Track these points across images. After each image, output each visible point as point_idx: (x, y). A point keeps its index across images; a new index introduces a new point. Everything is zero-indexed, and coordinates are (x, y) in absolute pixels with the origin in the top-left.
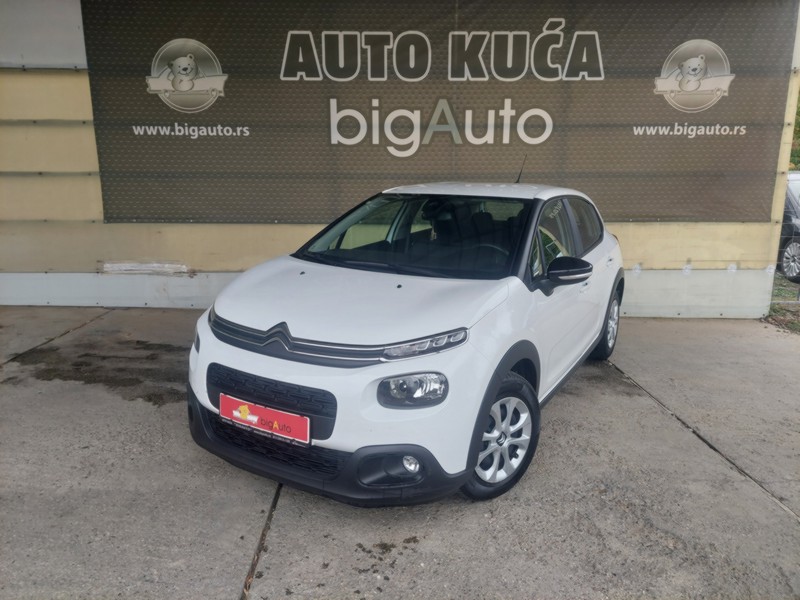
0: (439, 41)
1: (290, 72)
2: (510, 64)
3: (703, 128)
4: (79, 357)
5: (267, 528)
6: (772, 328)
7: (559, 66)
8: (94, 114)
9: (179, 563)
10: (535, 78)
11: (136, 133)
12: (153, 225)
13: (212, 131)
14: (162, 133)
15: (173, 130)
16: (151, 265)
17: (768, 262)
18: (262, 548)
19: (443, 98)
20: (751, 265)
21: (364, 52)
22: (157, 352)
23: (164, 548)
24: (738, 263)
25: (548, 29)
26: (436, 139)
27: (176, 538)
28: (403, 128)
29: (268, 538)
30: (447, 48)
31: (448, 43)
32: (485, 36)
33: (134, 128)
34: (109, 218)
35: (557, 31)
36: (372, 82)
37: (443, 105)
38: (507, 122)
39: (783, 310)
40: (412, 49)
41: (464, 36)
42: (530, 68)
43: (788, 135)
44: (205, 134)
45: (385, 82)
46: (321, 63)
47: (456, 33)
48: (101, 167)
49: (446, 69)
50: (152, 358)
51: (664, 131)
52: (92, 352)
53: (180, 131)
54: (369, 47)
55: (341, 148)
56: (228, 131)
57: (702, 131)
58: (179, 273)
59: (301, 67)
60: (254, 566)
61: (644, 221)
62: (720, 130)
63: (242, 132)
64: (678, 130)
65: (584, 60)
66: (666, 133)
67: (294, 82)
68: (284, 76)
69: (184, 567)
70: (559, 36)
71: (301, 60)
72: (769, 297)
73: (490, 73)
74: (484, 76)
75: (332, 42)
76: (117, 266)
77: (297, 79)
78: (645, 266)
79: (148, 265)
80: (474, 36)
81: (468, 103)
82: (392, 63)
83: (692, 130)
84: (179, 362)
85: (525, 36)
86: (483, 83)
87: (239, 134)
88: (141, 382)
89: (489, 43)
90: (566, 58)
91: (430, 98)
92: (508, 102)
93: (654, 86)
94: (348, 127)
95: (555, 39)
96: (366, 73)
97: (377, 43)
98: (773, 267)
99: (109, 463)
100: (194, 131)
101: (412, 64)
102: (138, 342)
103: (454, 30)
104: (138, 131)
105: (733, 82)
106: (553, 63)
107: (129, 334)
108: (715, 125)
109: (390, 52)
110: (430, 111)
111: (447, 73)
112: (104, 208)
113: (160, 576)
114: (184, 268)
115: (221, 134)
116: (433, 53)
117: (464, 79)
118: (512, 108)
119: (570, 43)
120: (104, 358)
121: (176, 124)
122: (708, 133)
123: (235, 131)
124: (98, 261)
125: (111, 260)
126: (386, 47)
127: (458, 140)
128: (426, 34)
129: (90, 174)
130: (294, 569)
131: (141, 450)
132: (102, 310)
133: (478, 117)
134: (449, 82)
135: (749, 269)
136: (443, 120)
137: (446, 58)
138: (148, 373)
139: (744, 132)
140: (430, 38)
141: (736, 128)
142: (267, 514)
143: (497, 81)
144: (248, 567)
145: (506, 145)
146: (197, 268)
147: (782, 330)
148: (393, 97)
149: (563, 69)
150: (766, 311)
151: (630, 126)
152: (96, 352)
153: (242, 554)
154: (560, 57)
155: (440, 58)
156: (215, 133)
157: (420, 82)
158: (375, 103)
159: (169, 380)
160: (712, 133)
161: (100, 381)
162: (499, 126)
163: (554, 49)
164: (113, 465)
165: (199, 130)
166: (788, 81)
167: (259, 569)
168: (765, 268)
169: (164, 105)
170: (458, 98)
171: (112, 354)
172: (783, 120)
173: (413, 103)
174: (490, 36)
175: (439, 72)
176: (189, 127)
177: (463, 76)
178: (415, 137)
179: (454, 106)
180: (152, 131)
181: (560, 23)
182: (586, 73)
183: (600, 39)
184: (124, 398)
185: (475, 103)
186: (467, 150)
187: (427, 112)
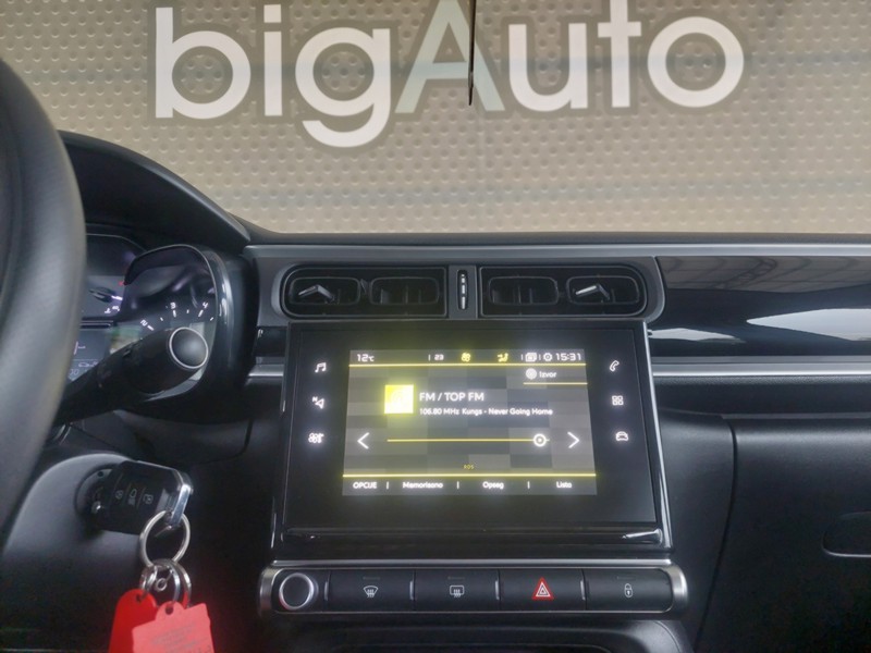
26: (434, 100)
28: (345, 73)
55: (182, 127)
81: (515, 7)
94: (202, 75)
110: (415, 29)
133: (543, 43)
136: (447, 52)
162: (599, 63)
173: (371, 11)
179: (479, 16)
185: (533, 8)
186: (517, 128)
187: (407, 34)
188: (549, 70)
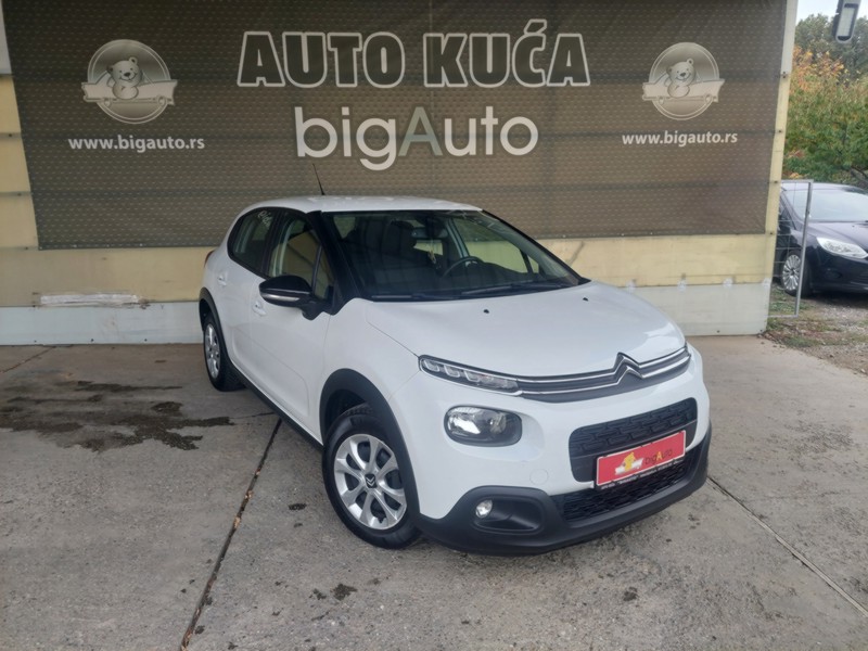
0: (413, 44)
1: (248, 77)
2: (490, 69)
3: (694, 136)
4: (9, 402)
5: (214, 578)
6: (769, 344)
7: (542, 71)
8: (22, 126)
9: (110, 623)
10: (518, 84)
11: (73, 147)
12: (96, 250)
13: (162, 144)
14: (104, 147)
15: (116, 143)
16: (96, 296)
17: (764, 275)
18: (206, 601)
19: (420, 105)
20: (747, 279)
21: (330, 55)
22: (102, 393)
23: (93, 608)
24: (734, 277)
25: (529, 31)
26: (414, 151)
27: (107, 596)
28: (377, 138)
29: (212, 590)
30: (422, 52)
31: (422, 46)
32: (462, 38)
33: (70, 141)
34: (45, 243)
35: (539, 33)
36: (340, 89)
37: (420, 113)
38: (489, 131)
39: (781, 325)
40: (384, 52)
41: (439, 39)
42: (511, 73)
43: (779, 143)
44: (154, 147)
45: (355, 89)
46: (283, 67)
47: (431, 35)
48: (32, 187)
49: (422, 74)
50: (95, 400)
51: (654, 139)
52: (24, 395)
53: (123, 144)
54: (335, 50)
55: (310, 161)
56: (180, 144)
57: (693, 139)
58: (129, 305)
59: (261, 72)
60: (194, 620)
61: (636, 236)
62: (711, 138)
63: (196, 144)
64: (669, 139)
65: (569, 64)
66: (656, 142)
67: (253, 88)
68: (242, 82)
69: (114, 627)
70: (541, 38)
71: (260, 63)
72: (766, 312)
73: (469, 78)
74: (463, 82)
75: (294, 44)
76: (56, 299)
77: (257, 85)
78: (639, 283)
79: (92, 296)
80: (450, 39)
81: (447, 111)
82: (362, 68)
83: (683, 138)
84: (126, 403)
85: (505, 38)
86: (462, 89)
87: (192, 147)
88: (80, 427)
89: (467, 45)
90: (549, 62)
91: (406, 106)
92: (489, 110)
93: (642, 92)
94: (317, 138)
95: (537, 42)
96: (334, 78)
97: (345, 45)
98: (768, 281)
99: (36, 517)
100: (140, 144)
101: (384, 69)
102: (80, 383)
103: (429, 31)
104: (75, 144)
105: (722, 87)
106: (536, 67)
107: (70, 374)
108: (706, 133)
109: (360, 55)
110: (406, 119)
111: (423, 79)
112: (39, 233)
113: (85, 639)
114: (135, 299)
115: (171, 147)
116: (407, 57)
117: (442, 85)
118: (494, 117)
119: (553, 46)
120: (38, 402)
121: (119, 136)
122: (699, 141)
123: (188, 143)
124: (34, 294)
125: (51, 292)
126: (355, 50)
127: (438, 151)
128: (398, 35)
129: (19, 194)
130: (240, 621)
131: (74, 501)
132: (40, 348)
133: (458, 127)
134: (425, 89)
135: (745, 283)
136: (420, 130)
137: (422, 63)
138: (90, 417)
139: (736, 140)
140: (403, 41)
141: (727, 136)
142: (214, 564)
143: (477, 88)
144: (187, 622)
145: (489, 156)
146: (149, 298)
147: (778, 345)
148: (364, 105)
149: (547, 73)
150: (763, 326)
151: (619, 135)
152: (30, 395)
153: (181, 609)
154: (542, 60)
155: (414, 62)
156: (165, 146)
157: (393, 89)
158: (345, 111)
159: (113, 424)
160: (703, 141)
161: (32, 428)
162: (481, 136)
163: (536, 53)
164: (40, 520)
165: (146, 143)
166: (777, 86)
167: (199, 623)
168: (760, 282)
169: (105, 115)
170: (436, 106)
171: (48, 397)
172: (774, 127)
173: (387, 111)
174: (468, 38)
175: (414, 78)
176: (135, 139)
177: (440, 82)
178: (391, 148)
179: (432, 114)
180: (91, 144)
181: (541, 25)
182: (571, 79)
183: (584, 41)
184: (59, 445)
185: (455, 111)
186: (447, 163)
187: (403, 122)
188: (461, 139)
